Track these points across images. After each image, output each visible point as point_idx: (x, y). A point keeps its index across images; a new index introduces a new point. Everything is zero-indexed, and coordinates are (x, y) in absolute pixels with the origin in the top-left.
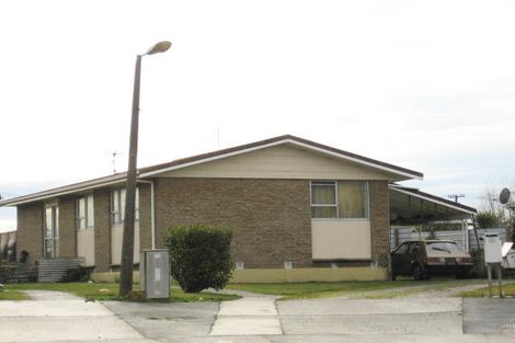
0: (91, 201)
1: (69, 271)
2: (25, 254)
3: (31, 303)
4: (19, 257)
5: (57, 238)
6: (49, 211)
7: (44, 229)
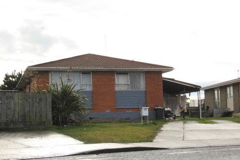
0: (232, 88)
1: (224, 113)
2: (208, 107)
3: (217, 124)
4: (205, 108)
5: (219, 101)
6: (216, 92)
7: (214, 98)
